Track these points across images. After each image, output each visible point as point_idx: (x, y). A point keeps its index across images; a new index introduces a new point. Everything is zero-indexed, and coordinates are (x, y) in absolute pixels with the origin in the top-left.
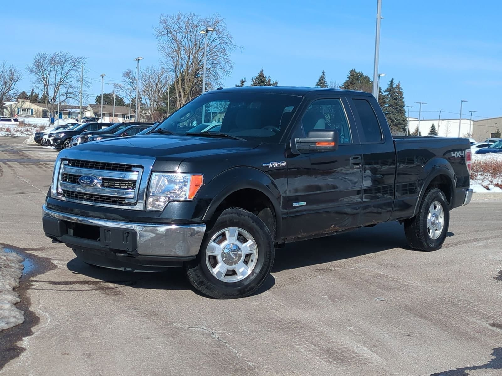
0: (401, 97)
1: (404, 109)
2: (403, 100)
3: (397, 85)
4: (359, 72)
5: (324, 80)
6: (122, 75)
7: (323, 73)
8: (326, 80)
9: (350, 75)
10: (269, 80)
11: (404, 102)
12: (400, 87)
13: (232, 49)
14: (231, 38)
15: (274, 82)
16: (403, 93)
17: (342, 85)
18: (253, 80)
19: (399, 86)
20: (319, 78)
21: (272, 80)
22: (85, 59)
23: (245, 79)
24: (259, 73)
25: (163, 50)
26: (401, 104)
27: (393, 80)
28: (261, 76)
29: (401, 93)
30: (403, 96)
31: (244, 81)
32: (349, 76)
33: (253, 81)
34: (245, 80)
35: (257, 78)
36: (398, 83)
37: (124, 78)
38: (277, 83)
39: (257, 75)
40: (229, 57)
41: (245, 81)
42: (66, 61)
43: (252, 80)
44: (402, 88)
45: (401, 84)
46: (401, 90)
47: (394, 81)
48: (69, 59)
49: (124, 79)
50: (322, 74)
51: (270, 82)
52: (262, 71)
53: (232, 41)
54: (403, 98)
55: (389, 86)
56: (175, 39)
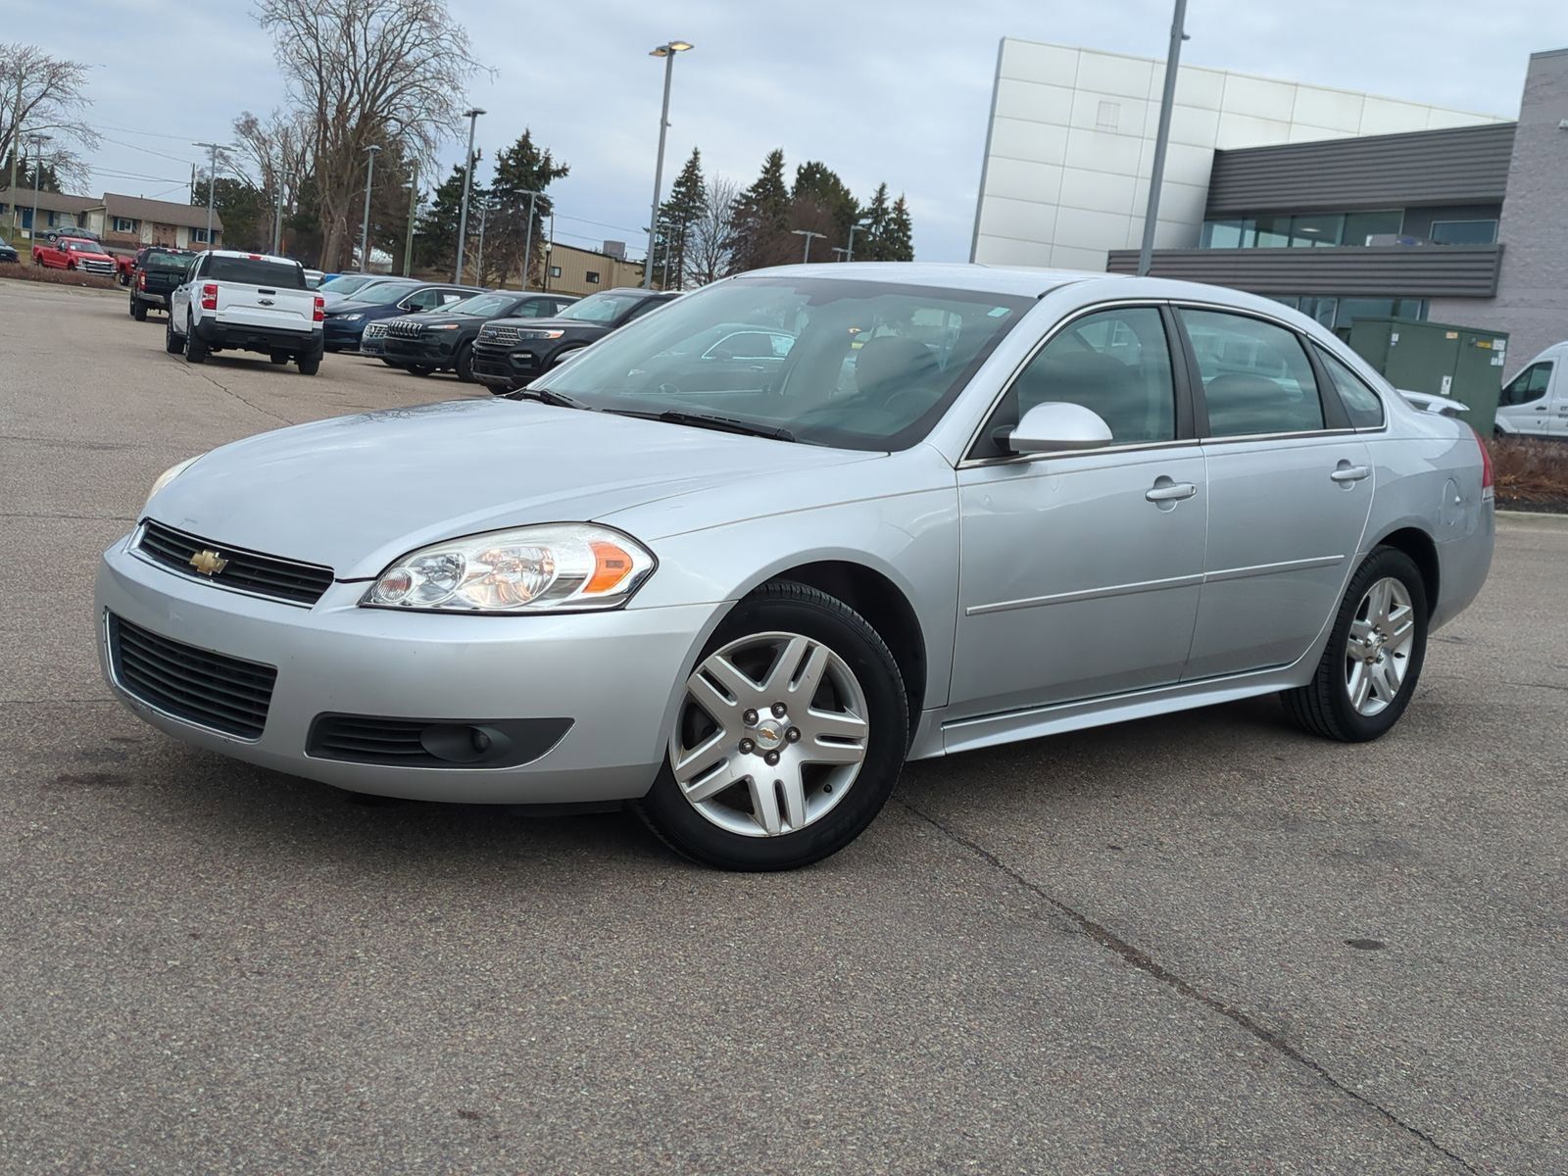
0: (905, 235)
2: (911, 243)
3: (896, 203)
4: (818, 164)
5: (696, 172)
6: (232, 128)
7: (696, 154)
8: (700, 174)
9: (768, 166)
10: (547, 159)
11: (911, 248)
12: (904, 208)
13: (466, 74)
14: (464, 42)
15: (560, 168)
16: (910, 224)
17: (749, 191)
18: (499, 156)
19: (902, 206)
20: (684, 168)
21: (553, 160)
22: (82, 68)
23: (480, 151)
24: (520, 138)
25: (288, 61)
27: (883, 187)
28: (525, 144)
29: (904, 225)
30: (909, 233)
31: (476, 156)
32: (765, 168)
33: (500, 158)
34: (479, 155)
35: (512, 151)
36: (899, 196)
37: (238, 136)
38: (567, 170)
39: (514, 145)
40: (466, 94)
41: (479, 159)
42: (32, 68)
43: (497, 157)
44: (908, 211)
45: (906, 199)
46: (905, 217)
47: (886, 190)
48: (41, 65)
49: (238, 140)
50: (691, 156)
51: (549, 165)
52: (527, 137)
53: (466, 49)
54: (910, 237)
55: (874, 204)
56: (312, 32)
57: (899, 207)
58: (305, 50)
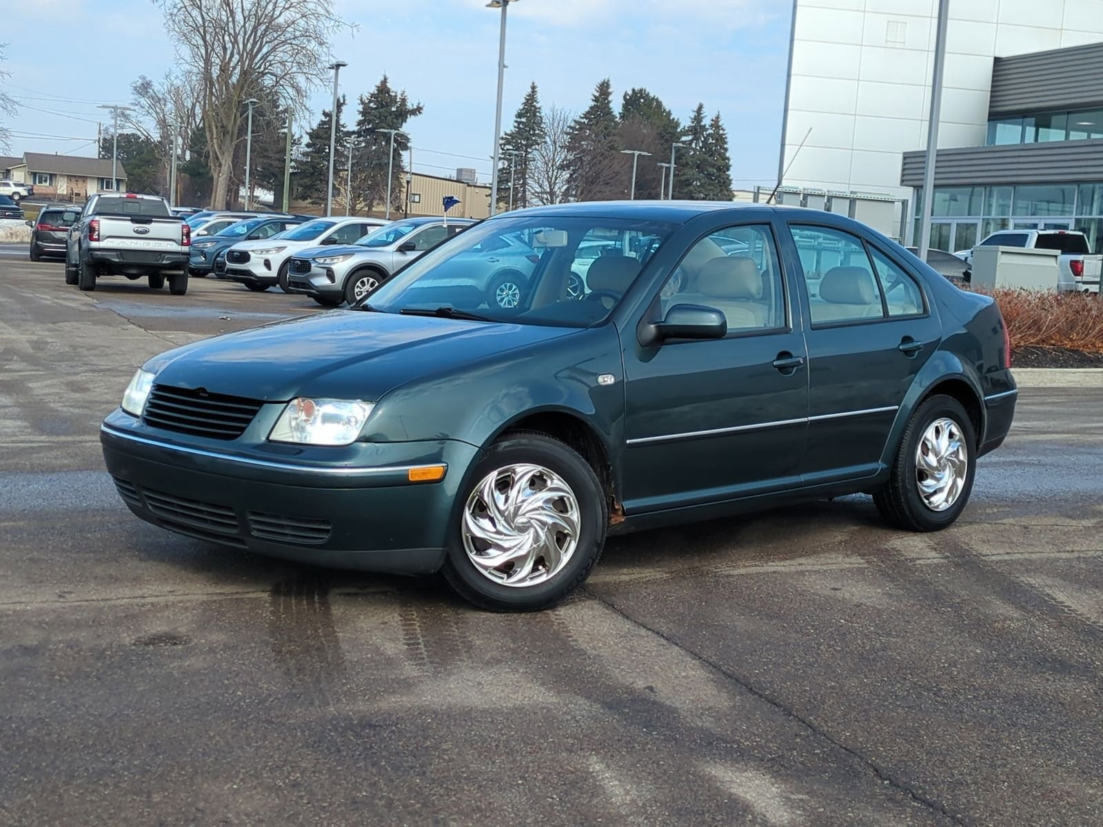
0: (722, 147)
1: (729, 176)
2: (728, 154)
3: (712, 120)
4: (641, 90)
5: (535, 104)
6: (131, 90)
7: (533, 88)
8: (538, 105)
9: (597, 94)
10: (404, 100)
11: (728, 159)
12: (720, 124)
13: (330, 30)
15: (415, 107)
16: (726, 138)
17: (582, 118)
18: (361, 100)
19: (718, 122)
20: (524, 101)
21: (408, 101)
23: (344, 97)
24: (379, 84)
25: (177, 29)
26: (721, 163)
27: (701, 107)
28: (383, 89)
29: (721, 139)
30: (726, 146)
31: (342, 102)
32: (595, 96)
33: (362, 102)
34: (344, 100)
35: (372, 95)
37: (136, 97)
38: (421, 108)
39: (374, 90)
40: (331, 48)
41: (344, 103)
43: (359, 102)
44: (724, 127)
46: (721, 132)
47: (704, 110)
49: (136, 100)
50: (530, 90)
51: (405, 105)
52: (384, 82)
53: (329, 9)
54: (726, 150)
55: (693, 122)
57: (716, 124)
58: (191, 19)
